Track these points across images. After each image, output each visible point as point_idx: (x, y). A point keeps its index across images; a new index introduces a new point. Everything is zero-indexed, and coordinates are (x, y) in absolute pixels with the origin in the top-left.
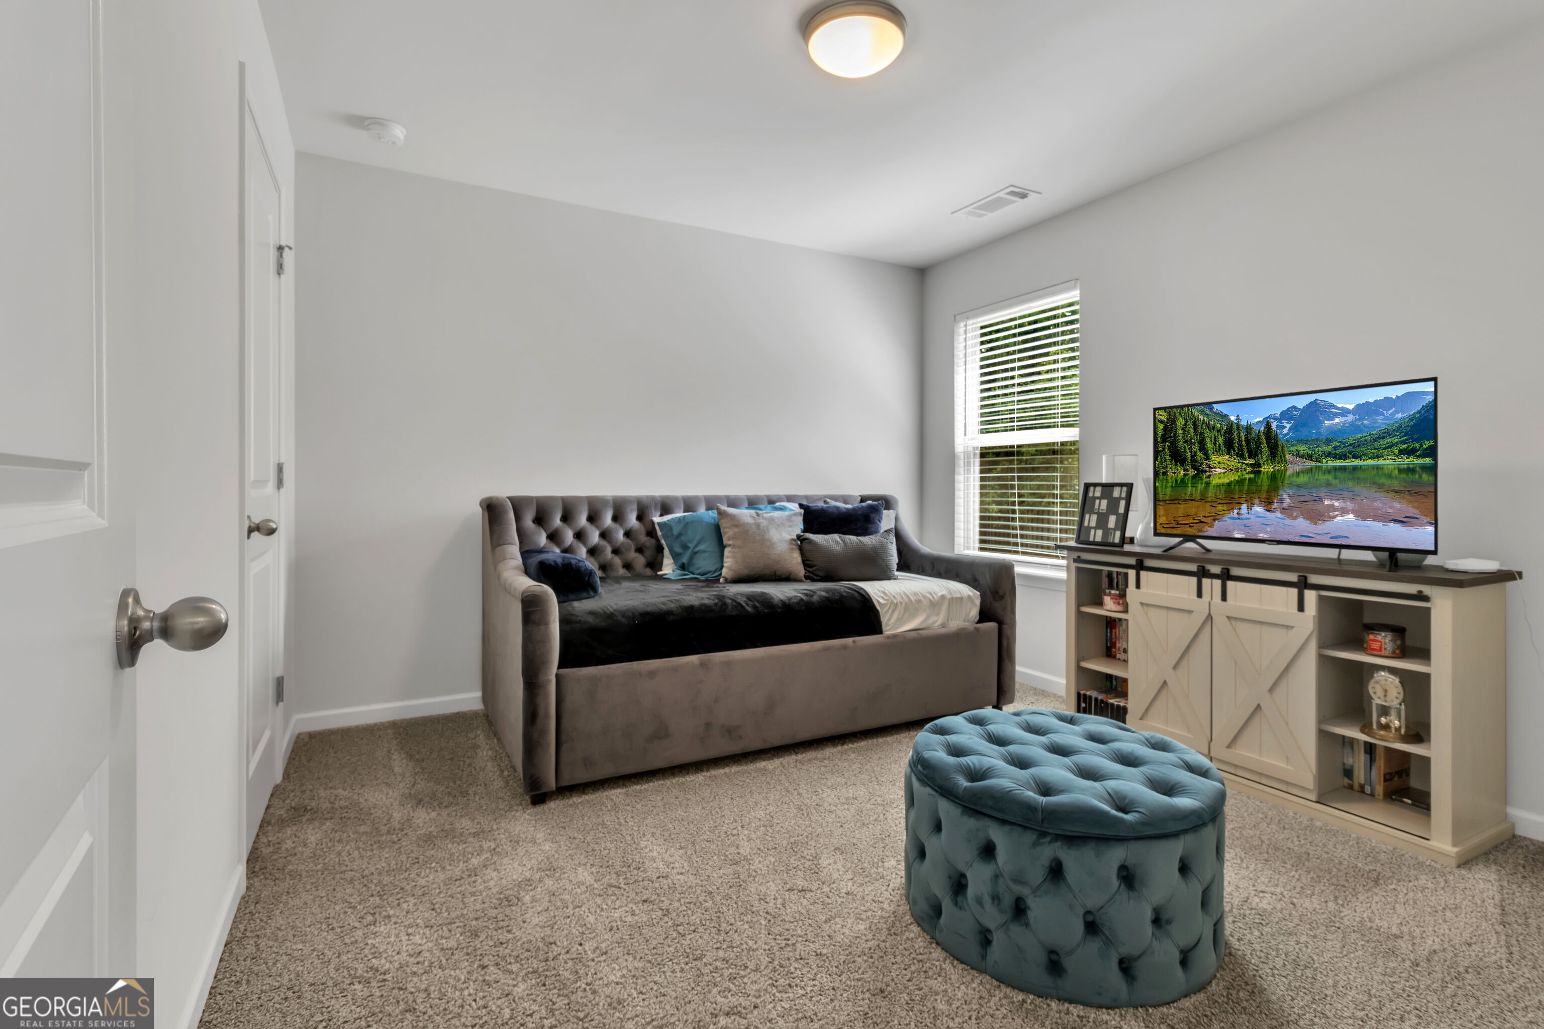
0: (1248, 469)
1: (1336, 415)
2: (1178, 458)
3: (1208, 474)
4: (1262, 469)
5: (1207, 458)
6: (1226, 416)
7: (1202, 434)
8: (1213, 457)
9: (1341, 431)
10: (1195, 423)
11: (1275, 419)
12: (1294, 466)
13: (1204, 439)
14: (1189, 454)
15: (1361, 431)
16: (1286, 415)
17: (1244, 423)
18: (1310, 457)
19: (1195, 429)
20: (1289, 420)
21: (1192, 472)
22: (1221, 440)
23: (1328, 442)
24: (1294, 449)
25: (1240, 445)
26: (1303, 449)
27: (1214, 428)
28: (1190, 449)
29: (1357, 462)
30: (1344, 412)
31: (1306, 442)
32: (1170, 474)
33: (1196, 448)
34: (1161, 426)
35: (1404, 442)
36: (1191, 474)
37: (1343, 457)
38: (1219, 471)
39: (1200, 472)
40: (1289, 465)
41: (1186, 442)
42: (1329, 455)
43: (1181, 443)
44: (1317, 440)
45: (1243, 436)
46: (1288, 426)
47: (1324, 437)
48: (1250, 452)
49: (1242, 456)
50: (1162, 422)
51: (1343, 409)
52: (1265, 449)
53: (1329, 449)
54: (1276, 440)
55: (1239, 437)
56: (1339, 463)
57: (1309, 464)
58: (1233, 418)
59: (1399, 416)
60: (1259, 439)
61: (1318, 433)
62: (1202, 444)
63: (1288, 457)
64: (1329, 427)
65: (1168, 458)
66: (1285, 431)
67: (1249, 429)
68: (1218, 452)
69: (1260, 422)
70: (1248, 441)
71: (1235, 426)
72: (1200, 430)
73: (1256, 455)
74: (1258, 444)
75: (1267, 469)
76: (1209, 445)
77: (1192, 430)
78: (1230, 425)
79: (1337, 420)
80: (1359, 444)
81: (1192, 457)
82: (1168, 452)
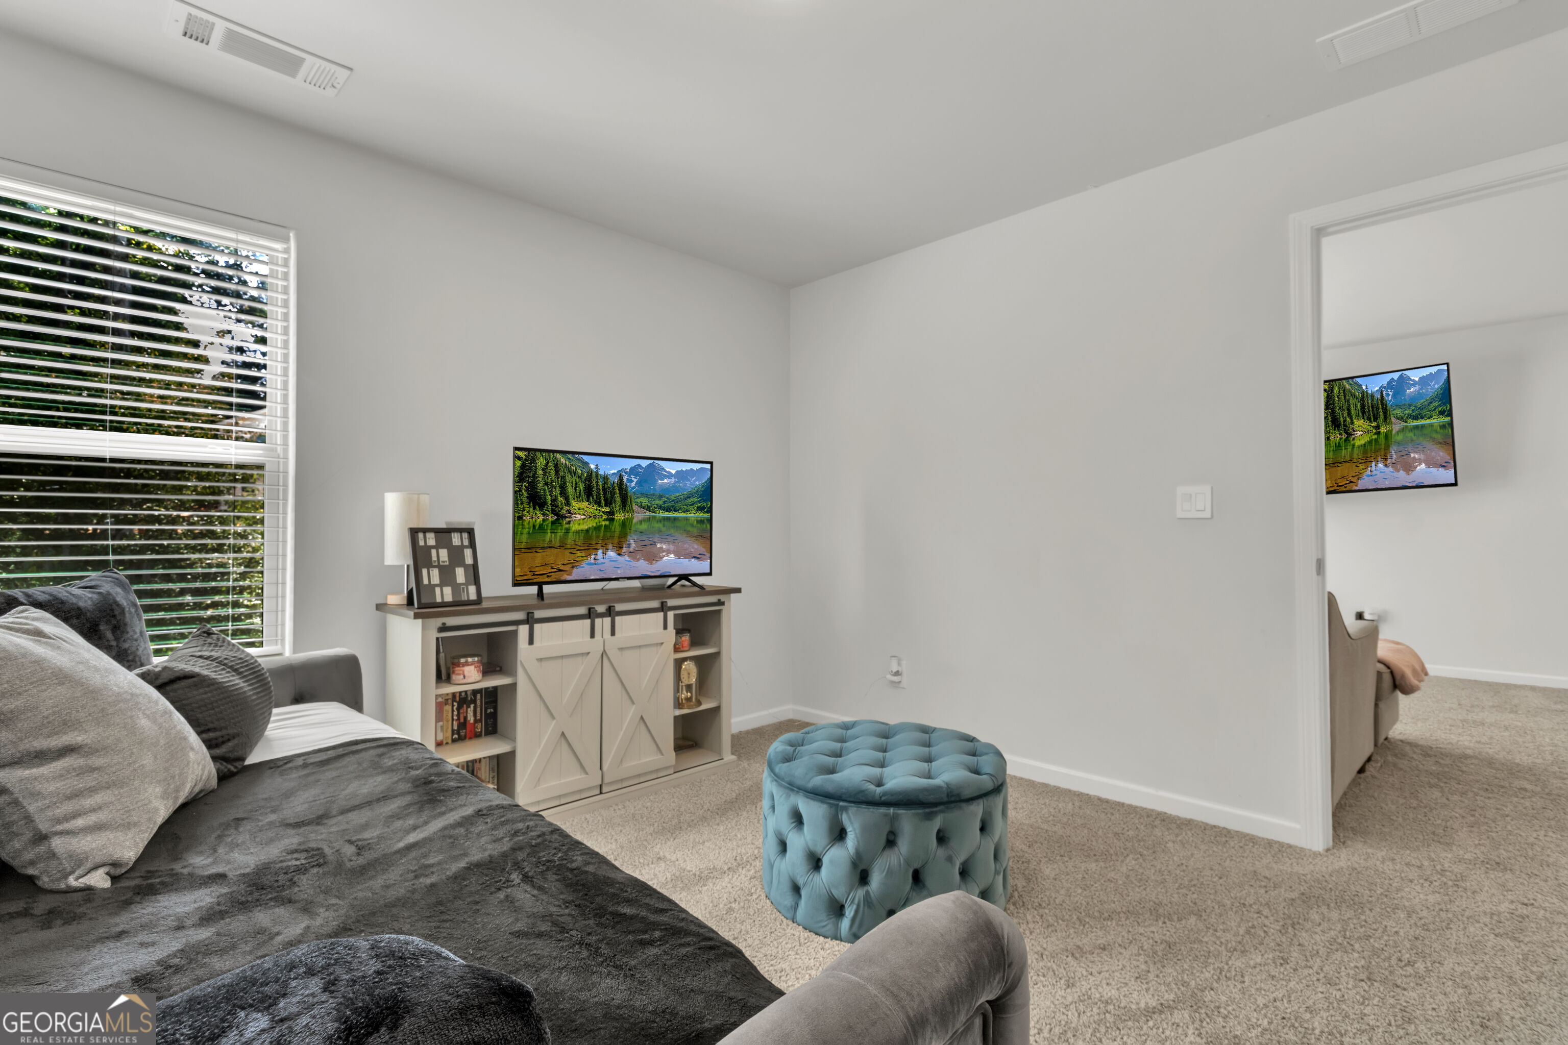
0: (605, 517)
1: (665, 477)
2: (536, 500)
3: (568, 520)
4: (615, 517)
5: (568, 503)
6: (587, 464)
7: (563, 477)
8: (573, 503)
9: (667, 489)
10: (556, 465)
11: (626, 473)
12: (639, 515)
13: (565, 483)
14: (549, 498)
15: (678, 492)
16: (634, 471)
17: (601, 473)
18: (648, 508)
19: (557, 472)
20: (636, 475)
21: (551, 518)
22: (581, 486)
23: (660, 497)
24: (638, 500)
25: (598, 493)
26: (644, 501)
27: (575, 473)
28: (551, 492)
29: (676, 514)
30: (670, 475)
31: (647, 496)
32: (527, 518)
33: (557, 492)
34: (519, 463)
35: (699, 502)
36: (551, 520)
37: (668, 510)
38: (579, 517)
39: (560, 517)
40: (635, 514)
41: (546, 484)
42: (660, 507)
43: (541, 485)
44: (653, 495)
45: (601, 484)
46: (635, 480)
47: (657, 493)
48: (606, 500)
49: (598, 503)
50: (519, 458)
51: (669, 472)
52: (618, 499)
53: (660, 503)
54: (626, 491)
55: (598, 485)
56: (666, 514)
57: (648, 514)
58: (593, 466)
59: (697, 483)
60: (613, 489)
61: (654, 489)
62: (563, 488)
63: (635, 507)
64: (661, 485)
65: (525, 500)
66: (633, 484)
67: (605, 478)
68: (578, 498)
69: (614, 474)
70: (604, 489)
71: (594, 475)
72: (561, 474)
73: (611, 504)
74: (613, 494)
75: (619, 517)
76: (570, 490)
77: (553, 473)
78: (590, 473)
79: (666, 481)
80: (676, 501)
81: (553, 501)
82: (525, 494)
